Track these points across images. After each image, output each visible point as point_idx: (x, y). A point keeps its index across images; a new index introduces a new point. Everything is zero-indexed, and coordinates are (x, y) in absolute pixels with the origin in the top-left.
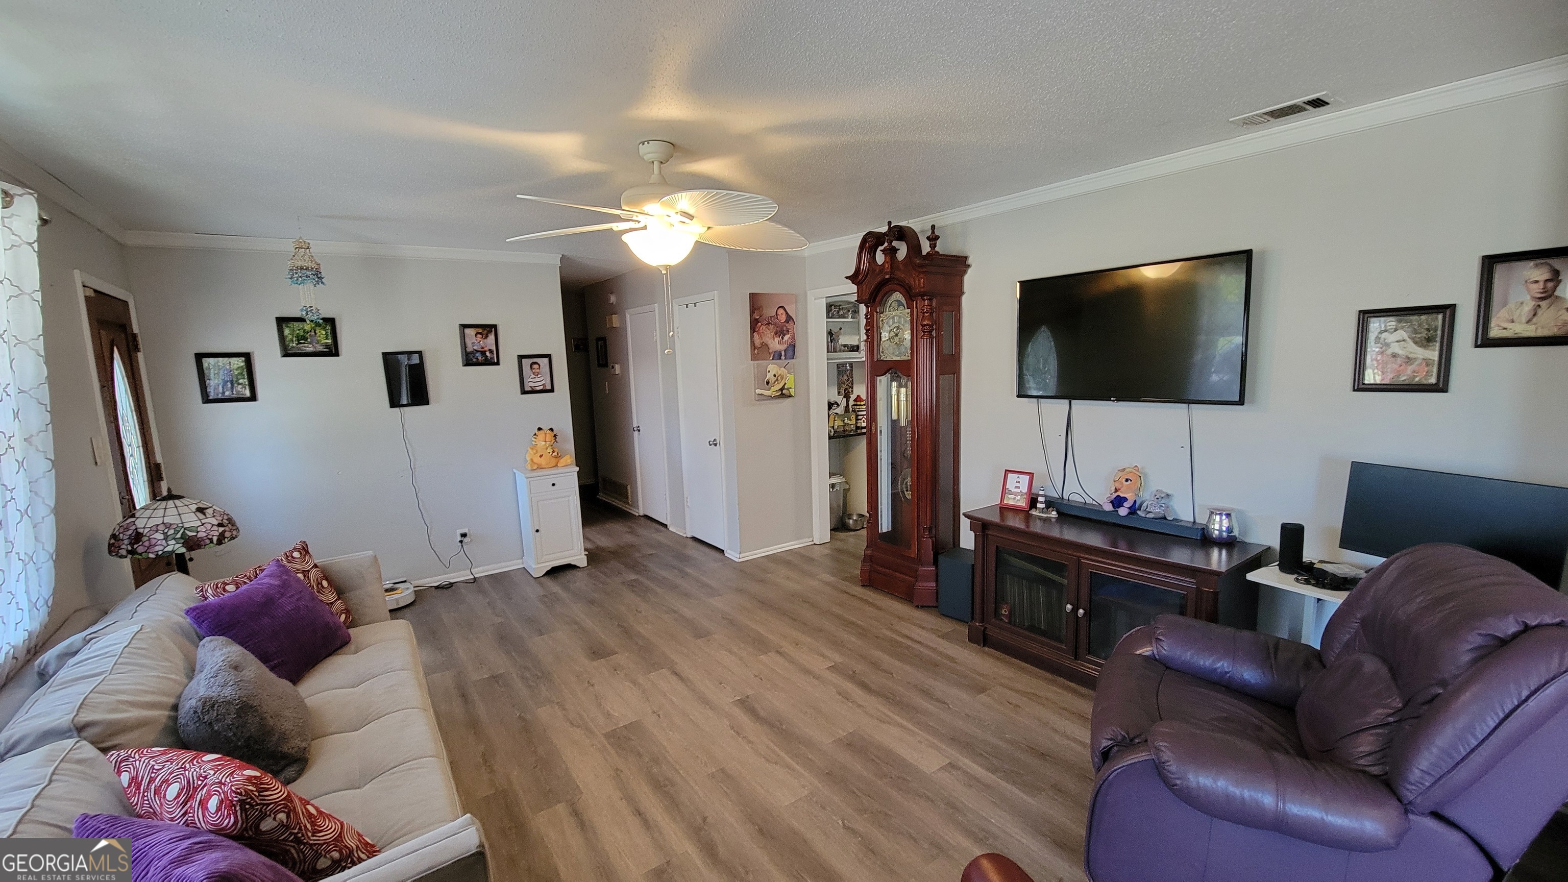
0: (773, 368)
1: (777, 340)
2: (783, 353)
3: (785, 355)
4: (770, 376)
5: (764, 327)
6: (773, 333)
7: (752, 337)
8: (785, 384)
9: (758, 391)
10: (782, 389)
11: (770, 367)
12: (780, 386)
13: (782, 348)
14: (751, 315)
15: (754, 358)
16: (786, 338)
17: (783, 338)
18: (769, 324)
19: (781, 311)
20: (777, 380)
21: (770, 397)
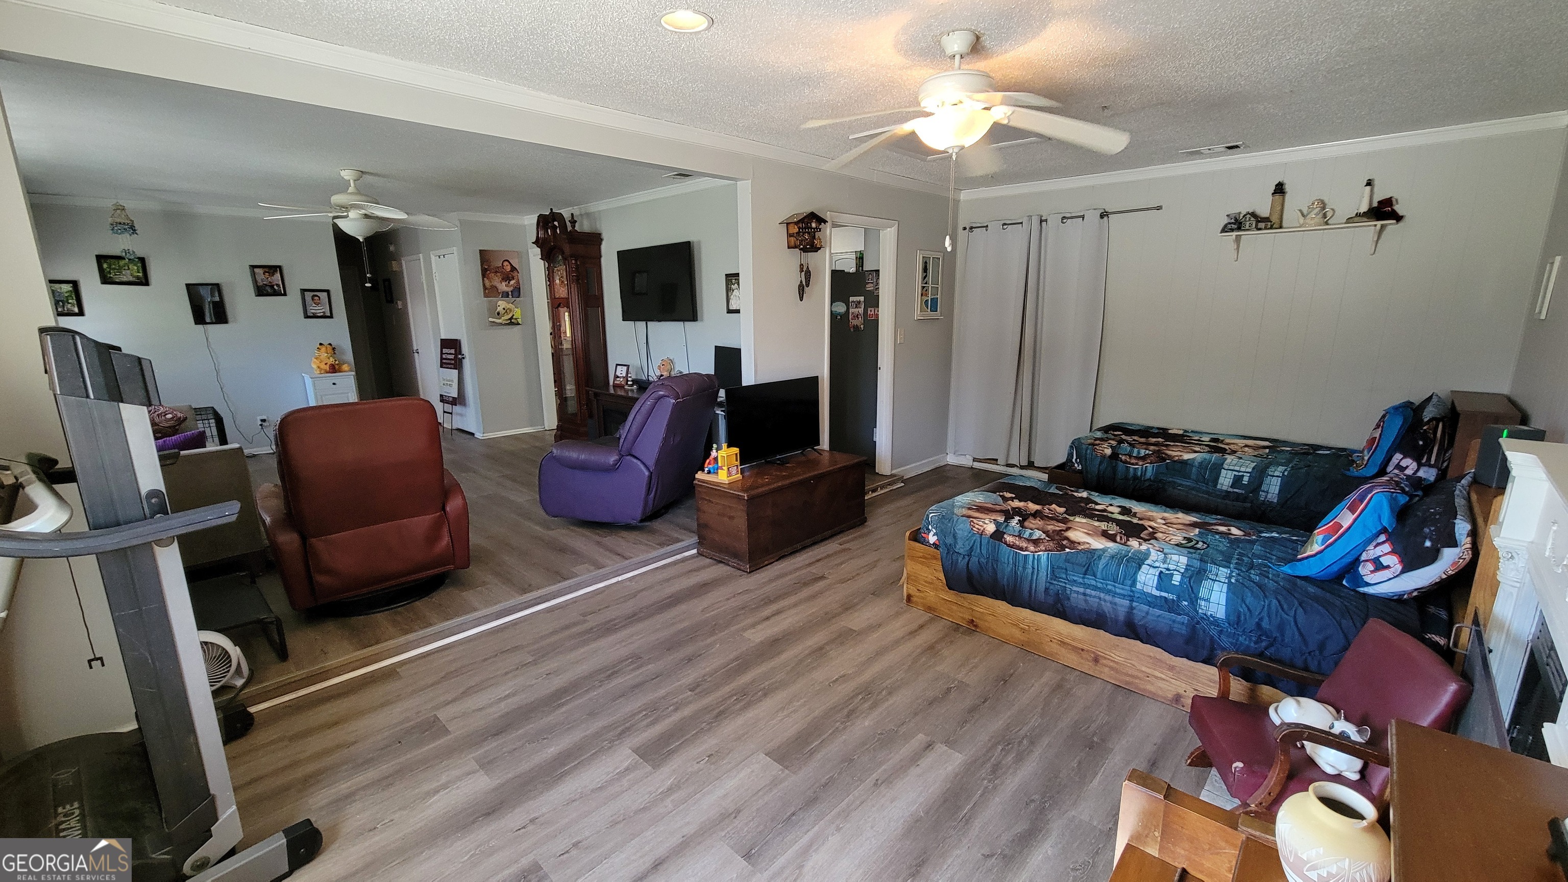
0: (502, 304)
1: (504, 284)
2: (510, 293)
3: (512, 295)
4: (499, 309)
5: (493, 274)
6: (501, 279)
7: (483, 280)
8: (513, 315)
9: (491, 319)
10: (511, 319)
11: (500, 303)
12: (510, 316)
13: (509, 289)
14: (482, 265)
15: (486, 296)
16: (512, 282)
17: (509, 283)
18: (496, 272)
19: (506, 263)
20: (506, 312)
21: (501, 324)
